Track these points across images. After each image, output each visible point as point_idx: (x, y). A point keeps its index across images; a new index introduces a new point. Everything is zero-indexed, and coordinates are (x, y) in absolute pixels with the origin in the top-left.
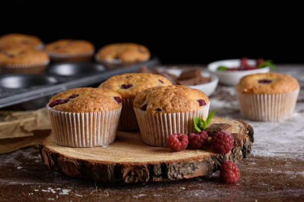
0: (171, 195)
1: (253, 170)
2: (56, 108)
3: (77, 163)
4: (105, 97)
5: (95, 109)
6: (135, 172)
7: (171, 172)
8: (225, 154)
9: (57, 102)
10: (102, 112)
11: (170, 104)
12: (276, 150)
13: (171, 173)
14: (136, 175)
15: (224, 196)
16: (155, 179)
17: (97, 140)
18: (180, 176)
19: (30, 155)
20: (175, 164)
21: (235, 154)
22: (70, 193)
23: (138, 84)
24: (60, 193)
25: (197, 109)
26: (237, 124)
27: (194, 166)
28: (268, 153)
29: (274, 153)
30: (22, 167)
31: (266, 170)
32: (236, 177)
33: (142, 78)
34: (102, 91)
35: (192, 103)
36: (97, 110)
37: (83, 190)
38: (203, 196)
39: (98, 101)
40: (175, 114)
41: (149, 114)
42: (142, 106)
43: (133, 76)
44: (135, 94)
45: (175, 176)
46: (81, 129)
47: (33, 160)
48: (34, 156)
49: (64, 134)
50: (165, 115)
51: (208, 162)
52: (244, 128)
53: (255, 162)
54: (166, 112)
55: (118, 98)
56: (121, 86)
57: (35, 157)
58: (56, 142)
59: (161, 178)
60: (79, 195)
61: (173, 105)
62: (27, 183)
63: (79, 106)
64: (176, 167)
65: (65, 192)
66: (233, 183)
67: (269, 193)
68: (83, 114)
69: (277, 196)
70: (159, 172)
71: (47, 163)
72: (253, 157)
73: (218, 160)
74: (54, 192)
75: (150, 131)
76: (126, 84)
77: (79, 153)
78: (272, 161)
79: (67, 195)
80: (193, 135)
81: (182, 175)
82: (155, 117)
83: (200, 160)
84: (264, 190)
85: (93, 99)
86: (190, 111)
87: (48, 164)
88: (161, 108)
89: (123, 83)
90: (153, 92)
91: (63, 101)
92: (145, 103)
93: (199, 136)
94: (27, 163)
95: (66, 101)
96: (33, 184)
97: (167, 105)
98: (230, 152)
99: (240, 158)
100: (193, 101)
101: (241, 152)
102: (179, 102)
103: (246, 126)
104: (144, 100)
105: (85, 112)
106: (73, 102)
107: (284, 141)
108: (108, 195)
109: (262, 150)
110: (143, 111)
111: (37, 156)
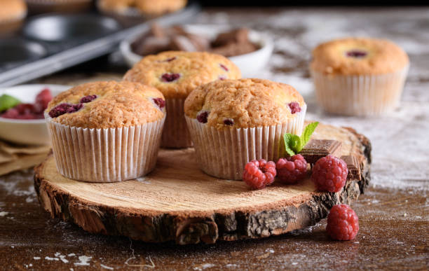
0: (254, 264)
1: (376, 215)
2: (61, 120)
3: (101, 212)
4: (140, 101)
5: (125, 122)
6: (194, 228)
7: (252, 226)
8: (334, 193)
9: (62, 110)
10: (136, 126)
11: (247, 113)
12: (406, 175)
13: (251, 228)
14: (197, 232)
15: (339, 266)
16: (227, 238)
17: (128, 170)
18: (266, 233)
19: (17, 187)
20: (258, 213)
21: (349, 191)
22: (91, 262)
23: (188, 73)
24: (77, 264)
25: (288, 120)
26: (345, 135)
27: (287, 216)
28: (395, 182)
29: (404, 180)
30: (7, 213)
31: (396, 214)
32: (354, 230)
33: (193, 62)
34: (133, 89)
35: (281, 110)
36: (129, 123)
37: (111, 256)
38: (304, 266)
39: (130, 108)
40: (254, 129)
41: (212, 128)
42: (199, 114)
43: (178, 58)
44: (185, 91)
45: (259, 232)
46: (103, 154)
47: (22, 197)
48: (23, 190)
49: (74, 161)
50: (239, 130)
51: (309, 207)
52: (357, 143)
53: (377, 199)
54: (240, 126)
55: (160, 99)
56: (160, 77)
57: (26, 193)
58: (62, 173)
59: (236, 236)
60: (106, 267)
61: (250, 115)
62: (19, 245)
63: (100, 117)
64: (261, 217)
65: (84, 261)
66: (349, 240)
67: (408, 259)
68: (106, 131)
69: (422, 266)
70: (234, 228)
71: (48, 207)
72: (372, 189)
73: (324, 203)
74: (65, 261)
75: (212, 155)
76: (169, 73)
77: (101, 193)
78: (403, 196)
79: (87, 267)
80: (283, 161)
81: (270, 230)
82: (222, 133)
83: (297, 206)
84: (399, 253)
85: (122, 105)
86: (277, 124)
87: (50, 210)
88: (232, 120)
89: (163, 71)
90: (217, 91)
91: (71, 108)
92: (204, 109)
93: (293, 164)
94: (14, 205)
95: (77, 108)
96: (30, 245)
97: (240, 116)
98: (342, 188)
99: (356, 196)
100: (282, 107)
101: (357, 185)
102: (260, 109)
103: (359, 139)
104: (203, 104)
105: (110, 126)
106: (89, 110)
107: (416, 159)
108: (154, 266)
109: (385, 175)
110: (202, 124)
111: (28, 190)
